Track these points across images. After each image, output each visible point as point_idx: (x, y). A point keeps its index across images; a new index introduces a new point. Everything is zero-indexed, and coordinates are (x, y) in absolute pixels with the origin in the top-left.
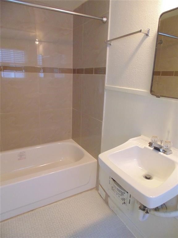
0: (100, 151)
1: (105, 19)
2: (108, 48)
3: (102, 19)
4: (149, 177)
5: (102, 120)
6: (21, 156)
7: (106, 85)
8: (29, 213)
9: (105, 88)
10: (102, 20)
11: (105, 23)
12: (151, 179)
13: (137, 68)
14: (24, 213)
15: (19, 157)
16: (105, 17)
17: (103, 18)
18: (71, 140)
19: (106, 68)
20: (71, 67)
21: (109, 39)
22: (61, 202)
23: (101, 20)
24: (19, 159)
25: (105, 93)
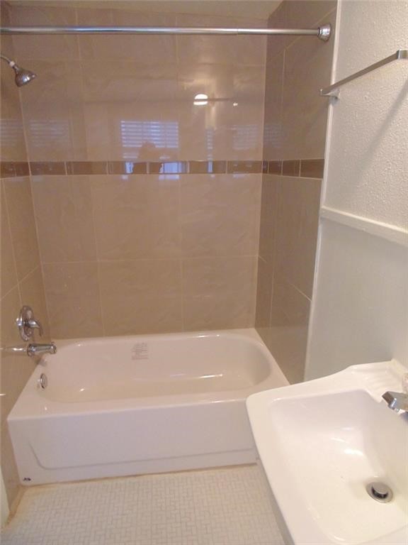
0: (303, 375)
1: (325, 31)
2: (331, 108)
3: (317, 31)
4: (382, 493)
5: (310, 295)
6: (139, 352)
7: (323, 207)
8: (129, 479)
9: (320, 212)
10: (318, 35)
11: (328, 40)
12: (387, 499)
13: (393, 163)
14: (118, 477)
15: (134, 354)
16: (324, 25)
17: (319, 29)
18: (253, 331)
19: (324, 160)
20: (260, 158)
21: (333, 82)
22: (199, 474)
23: (315, 35)
24: (133, 358)
25: (320, 227)
